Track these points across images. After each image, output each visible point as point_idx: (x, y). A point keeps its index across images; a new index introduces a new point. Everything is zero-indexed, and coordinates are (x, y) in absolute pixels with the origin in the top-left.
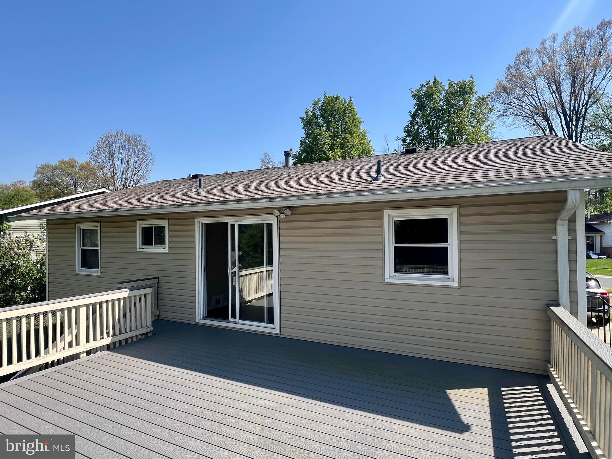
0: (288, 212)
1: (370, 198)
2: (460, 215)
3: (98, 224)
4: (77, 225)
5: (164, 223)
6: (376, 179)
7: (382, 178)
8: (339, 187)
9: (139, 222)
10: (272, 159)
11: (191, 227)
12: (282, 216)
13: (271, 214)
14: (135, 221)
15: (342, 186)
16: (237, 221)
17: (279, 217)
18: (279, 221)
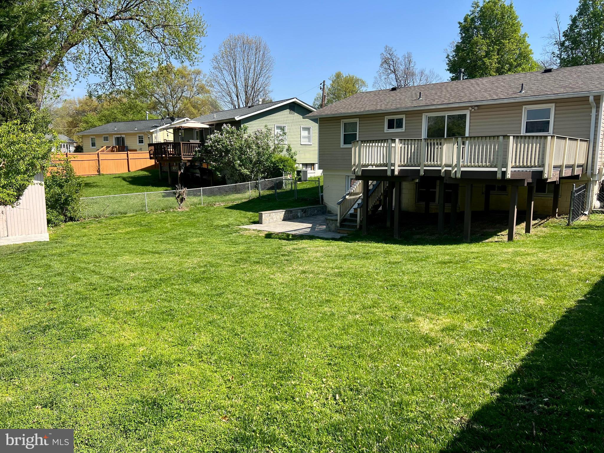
0: (476, 108)
1: (517, 101)
2: (556, 107)
3: (358, 119)
4: (342, 120)
5: (403, 116)
6: (521, 92)
7: (523, 92)
8: (503, 96)
9: (386, 117)
10: (395, 53)
11: (420, 118)
12: (473, 110)
13: (468, 109)
14: (384, 116)
15: (504, 96)
16: (446, 114)
17: (470, 111)
18: (471, 113)
